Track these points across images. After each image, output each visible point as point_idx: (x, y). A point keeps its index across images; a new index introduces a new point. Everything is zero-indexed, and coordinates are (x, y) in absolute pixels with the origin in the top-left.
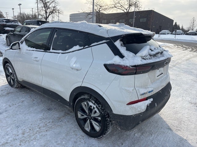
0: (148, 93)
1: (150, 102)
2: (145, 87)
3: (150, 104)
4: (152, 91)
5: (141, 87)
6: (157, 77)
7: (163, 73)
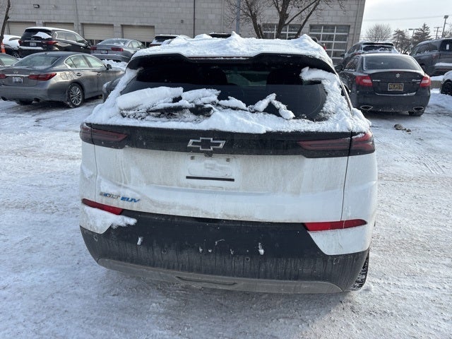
0: (120, 199)
1: (122, 224)
2: (119, 183)
3: (120, 227)
4: (133, 200)
5: (110, 179)
6: (188, 177)
7: (233, 180)
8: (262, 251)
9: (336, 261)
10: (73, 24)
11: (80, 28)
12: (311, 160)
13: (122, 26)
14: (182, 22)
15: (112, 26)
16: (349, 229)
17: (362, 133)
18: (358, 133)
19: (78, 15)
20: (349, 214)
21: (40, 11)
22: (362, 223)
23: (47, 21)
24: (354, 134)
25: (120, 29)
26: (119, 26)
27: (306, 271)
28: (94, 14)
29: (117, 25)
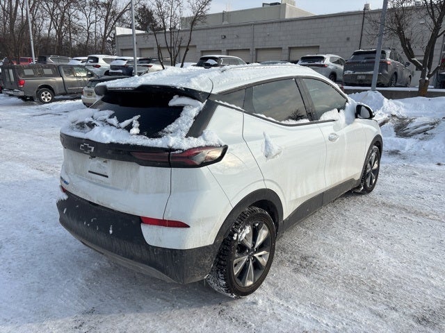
4: (67, 183)
6: (89, 172)
7: (107, 177)
8: (111, 232)
9: (157, 251)
10: (249, 49)
11: (254, 53)
12: (143, 167)
13: (290, 48)
14: (348, 39)
15: (281, 49)
16: (171, 228)
17: (180, 150)
18: (177, 150)
19: (253, 42)
20: (170, 215)
21: (226, 41)
22: (184, 226)
23: (229, 49)
24: (174, 150)
25: (287, 52)
26: (287, 48)
27: (138, 254)
28: (267, 39)
29: (285, 47)
